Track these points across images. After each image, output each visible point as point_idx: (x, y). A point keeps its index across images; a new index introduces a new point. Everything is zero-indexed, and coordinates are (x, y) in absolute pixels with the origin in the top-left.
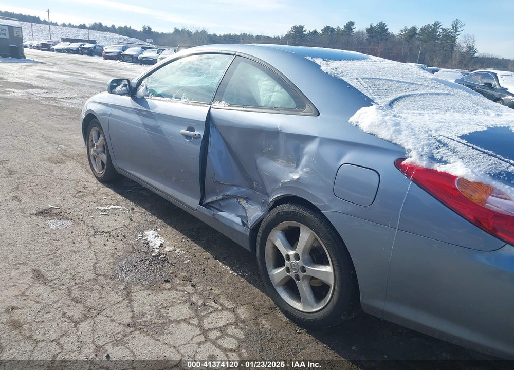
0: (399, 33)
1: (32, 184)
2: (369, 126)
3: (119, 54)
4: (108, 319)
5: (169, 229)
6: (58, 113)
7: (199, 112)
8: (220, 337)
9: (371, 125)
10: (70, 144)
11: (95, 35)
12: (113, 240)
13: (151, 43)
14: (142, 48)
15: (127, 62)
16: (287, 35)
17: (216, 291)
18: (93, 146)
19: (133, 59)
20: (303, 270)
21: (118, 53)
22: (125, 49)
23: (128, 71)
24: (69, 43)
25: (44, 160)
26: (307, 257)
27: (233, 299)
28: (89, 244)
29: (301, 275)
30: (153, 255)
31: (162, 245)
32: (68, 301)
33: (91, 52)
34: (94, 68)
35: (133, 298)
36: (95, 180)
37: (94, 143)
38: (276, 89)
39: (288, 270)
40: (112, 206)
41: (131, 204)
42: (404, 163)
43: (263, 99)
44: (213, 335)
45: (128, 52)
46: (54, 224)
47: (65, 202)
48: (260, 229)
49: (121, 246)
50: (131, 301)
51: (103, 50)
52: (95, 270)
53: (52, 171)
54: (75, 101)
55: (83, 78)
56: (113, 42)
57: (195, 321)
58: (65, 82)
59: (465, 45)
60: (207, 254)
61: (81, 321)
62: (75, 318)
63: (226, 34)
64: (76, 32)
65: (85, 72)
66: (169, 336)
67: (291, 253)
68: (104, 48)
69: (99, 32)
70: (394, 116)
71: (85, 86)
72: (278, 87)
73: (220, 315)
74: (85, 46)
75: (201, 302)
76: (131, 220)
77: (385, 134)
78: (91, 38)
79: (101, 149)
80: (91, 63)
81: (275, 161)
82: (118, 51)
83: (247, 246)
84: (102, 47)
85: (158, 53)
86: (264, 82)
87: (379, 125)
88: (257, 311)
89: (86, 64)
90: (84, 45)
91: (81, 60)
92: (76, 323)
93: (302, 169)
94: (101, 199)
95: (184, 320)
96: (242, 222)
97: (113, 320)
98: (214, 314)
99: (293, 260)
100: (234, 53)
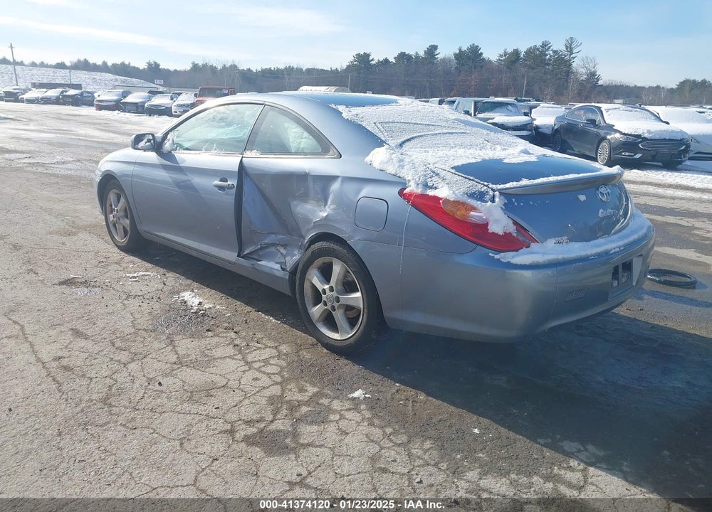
0: (498, 58)
1: (44, 258)
2: (380, 164)
3: (118, 102)
4: (155, 360)
5: (207, 290)
6: (52, 181)
7: (231, 162)
8: (264, 366)
9: (381, 163)
10: (77, 215)
11: (79, 77)
12: (148, 301)
13: (160, 85)
14: (150, 92)
15: (129, 112)
16: (348, 66)
17: (259, 335)
18: (112, 211)
19: (139, 109)
20: (338, 300)
21: (116, 101)
22: (125, 95)
23: (133, 124)
24: (45, 90)
25: (51, 233)
26: (340, 287)
27: (275, 340)
28: (123, 307)
29: (336, 305)
30: (192, 311)
31: (200, 303)
32: (113, 349)
33: (77, 101)
34: (86, 123)
35: (176, 344)
36: (116, 250)
37: (113, 207)
38: (304, 136)
39: (325, 304)
40: (141, 273)
41: (162, 270)
42: (405, 192)
43: (293, 146)
44: (256, 365)
45: (130, 99)
46: (80, 292)
47: (87, 272)
48: (298, 270)
49: (157, 306)
50: (174, 347)
51: (93, 97)
52: (134, 326)
53: (63, 244)
54: (69, 166)
55: (73, 137)
56: (106, 84)
57: (239, 357)
58: (50, 143)
59: (584, 71)
60: (249, 309)
61: (129, 363)
62: (123, 361)
63: (264, 68)
64: (52, 74)
65: (73, 129)
66: (215, 368)
67: (326, 287)
68: (96, 95)
69: (86, 72)
70: (402, 154)
71: (78, 146)
72: (306, 134)
73: (263, 352)
74: (67, 94)
75: (245, 344)
76: (165, 284)
77: (391, 169)
78: (75, 81)
79: (122, 214)
80: (80, 115)
81: (307, 203)
82: (116, 98)
83: (287, 291)
84: (92, 93)
85: (172, 99)
86: (294, 130)
87: (387, 163)
88: (299, 347)
89: (73, 118)
90: (66, 92)
91: (64, 112)
92: (125, 365)
93: (329, 207)
94: (127, 268)
95: (229, 357)
96: (281, 268)
97: (159, 361)
98: (258, 351)
99: (328, 293)
100: (262, 103)
